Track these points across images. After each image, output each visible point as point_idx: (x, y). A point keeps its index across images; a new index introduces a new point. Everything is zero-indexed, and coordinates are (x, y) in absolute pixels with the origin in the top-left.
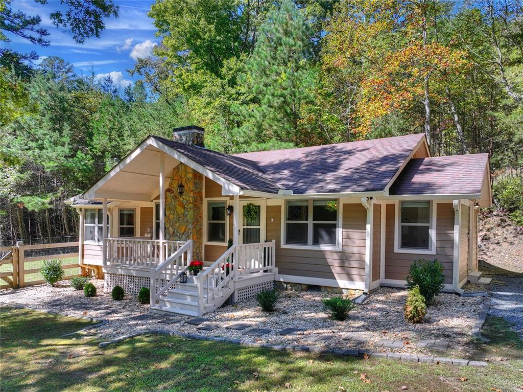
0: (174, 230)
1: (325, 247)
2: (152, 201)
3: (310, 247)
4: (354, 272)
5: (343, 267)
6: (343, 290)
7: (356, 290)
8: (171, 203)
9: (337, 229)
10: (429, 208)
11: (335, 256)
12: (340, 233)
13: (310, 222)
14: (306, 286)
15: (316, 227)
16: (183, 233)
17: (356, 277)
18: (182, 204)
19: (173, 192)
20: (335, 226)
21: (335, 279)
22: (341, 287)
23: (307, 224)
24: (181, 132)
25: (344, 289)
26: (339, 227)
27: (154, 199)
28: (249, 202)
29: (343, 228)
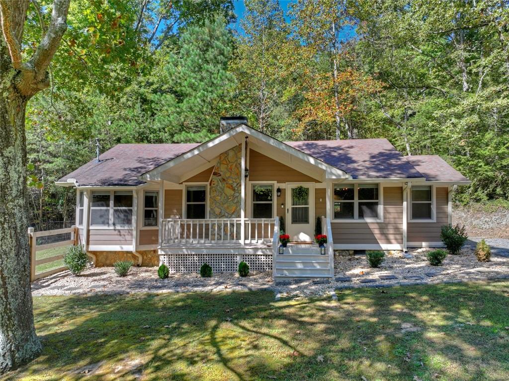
0: (221, 210)
1: (369, 220)
2: (182, 183)
3: (356, 220)
4: (391, 237)
5: (383, 234)
6: (385, 252)
7: (394, 250)
8: (217, 186)
9: (379, 206)
10: (430, 191)
11: (376, 226)
12: (381, 209)
13: (356, 201)
14: (353, 252)
15: (360, 204)
16: (233, 213)
17: (393, 241)
18: (232, 186)
19: (220, 175)
20: (377, 204)
21: (378, 243)
22: (383, 249)
23: (353, 203)
24: (230, 121)
25: (385, 250)
26: (380, 204)
27: (185, 182)
28: (299, 185)
29: (384, 205)
